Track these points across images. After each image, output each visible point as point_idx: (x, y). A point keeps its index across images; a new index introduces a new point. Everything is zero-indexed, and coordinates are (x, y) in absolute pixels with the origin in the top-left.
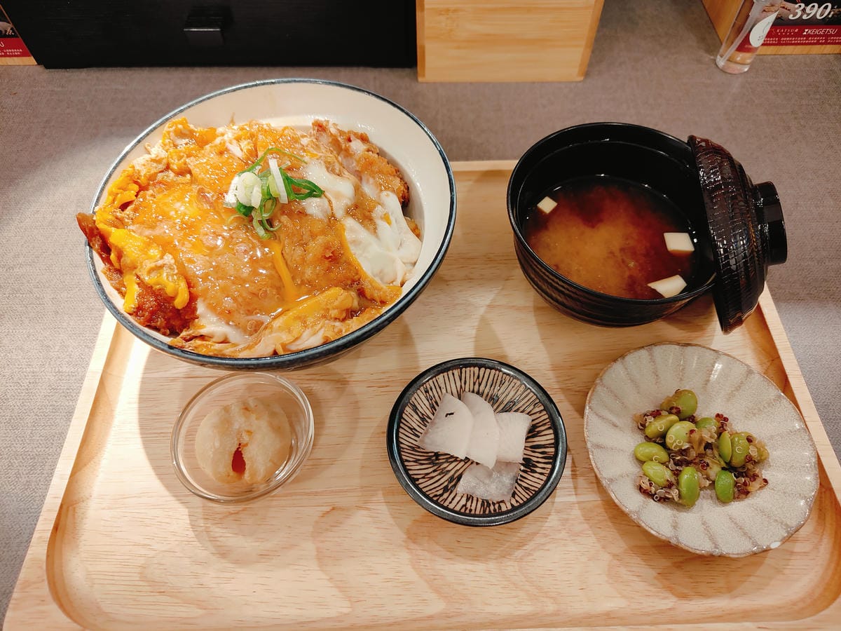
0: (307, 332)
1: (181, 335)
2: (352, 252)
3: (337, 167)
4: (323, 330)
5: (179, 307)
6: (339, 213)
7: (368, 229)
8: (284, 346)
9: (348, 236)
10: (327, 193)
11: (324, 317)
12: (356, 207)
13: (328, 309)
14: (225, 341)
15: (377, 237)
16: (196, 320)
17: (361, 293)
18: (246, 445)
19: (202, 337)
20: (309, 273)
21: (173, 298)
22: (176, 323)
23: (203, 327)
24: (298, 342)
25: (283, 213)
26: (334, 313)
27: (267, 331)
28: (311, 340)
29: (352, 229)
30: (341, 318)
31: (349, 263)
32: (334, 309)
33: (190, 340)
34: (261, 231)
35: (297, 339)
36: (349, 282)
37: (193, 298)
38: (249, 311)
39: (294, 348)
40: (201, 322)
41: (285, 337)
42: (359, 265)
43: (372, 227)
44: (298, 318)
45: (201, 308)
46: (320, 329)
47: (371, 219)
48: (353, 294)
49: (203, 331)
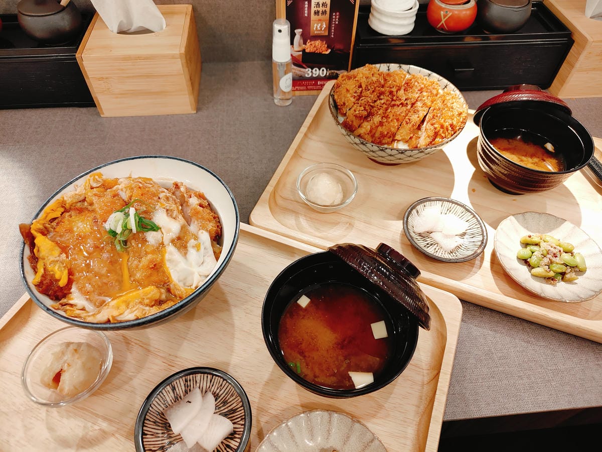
0: (128, 311)
1: (61, 302)
2: (168, 266)
3: (175, 213)
4: (138, 310)
5: (61, 286)
6: (166, 242)
7: (181, 253)
8: (114, 317)
9: (167, 256)
10: (163, 230)
11: (141, 303)
12: (179, 238)
13: (144, 299)
14: (83, 309)
15: (186, 258)
16: (70, 295)
17: (169, 290)
18: (65, 371)
19: (72, 305)
20: (138, 275)
21: (59, 280)
22: (59, 294)
23: (72, 299)
24: (122, 316)
25: (134, 238)
26: (146, 301)
27: (107, 307)
28: (129, 316)
29: (171, 252)
30: (151, 305)
31: (164, 272)
32: (147, 299)
33: (65, 305)
34: (118, 247)
35: (121, 314)
36: (162, 283)
37: (70, 282)
38: (100, 293)
39: (119, 319)
40: (72, 296)
41: (115, 313)
42: (170, 274)
43: (183, 252)
44: (125, 302)
45: (74, 289)
46: (135, 311)
47: (185, 247)
48: (163, 291)
49: (71, 302)
